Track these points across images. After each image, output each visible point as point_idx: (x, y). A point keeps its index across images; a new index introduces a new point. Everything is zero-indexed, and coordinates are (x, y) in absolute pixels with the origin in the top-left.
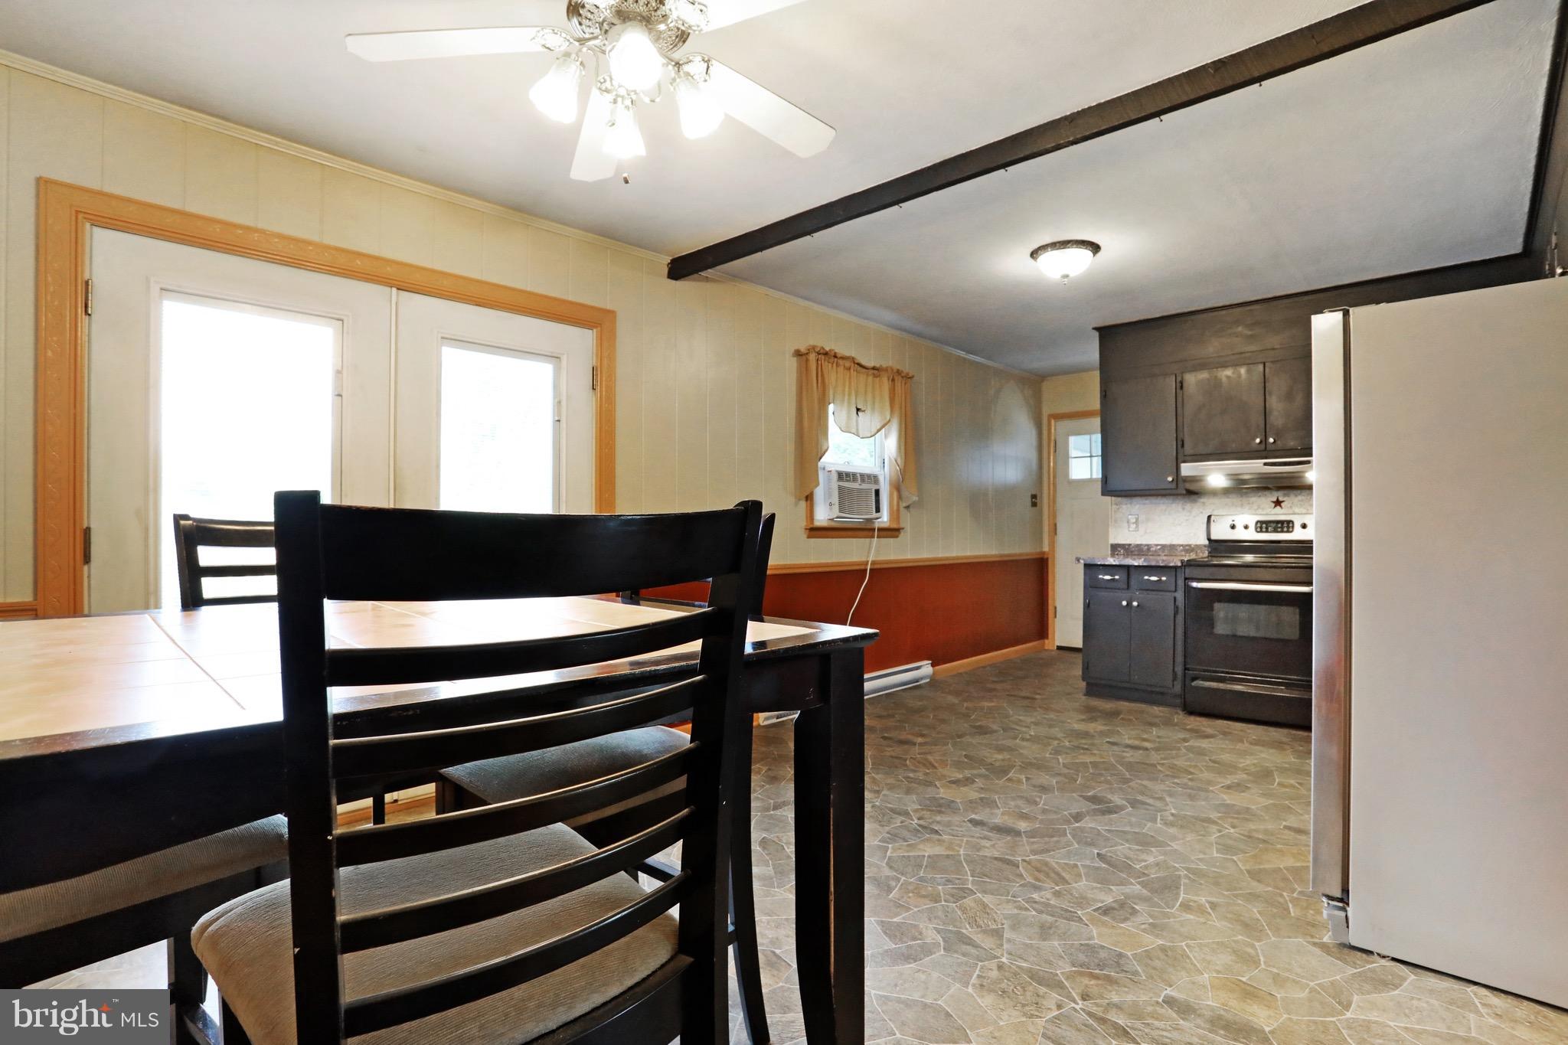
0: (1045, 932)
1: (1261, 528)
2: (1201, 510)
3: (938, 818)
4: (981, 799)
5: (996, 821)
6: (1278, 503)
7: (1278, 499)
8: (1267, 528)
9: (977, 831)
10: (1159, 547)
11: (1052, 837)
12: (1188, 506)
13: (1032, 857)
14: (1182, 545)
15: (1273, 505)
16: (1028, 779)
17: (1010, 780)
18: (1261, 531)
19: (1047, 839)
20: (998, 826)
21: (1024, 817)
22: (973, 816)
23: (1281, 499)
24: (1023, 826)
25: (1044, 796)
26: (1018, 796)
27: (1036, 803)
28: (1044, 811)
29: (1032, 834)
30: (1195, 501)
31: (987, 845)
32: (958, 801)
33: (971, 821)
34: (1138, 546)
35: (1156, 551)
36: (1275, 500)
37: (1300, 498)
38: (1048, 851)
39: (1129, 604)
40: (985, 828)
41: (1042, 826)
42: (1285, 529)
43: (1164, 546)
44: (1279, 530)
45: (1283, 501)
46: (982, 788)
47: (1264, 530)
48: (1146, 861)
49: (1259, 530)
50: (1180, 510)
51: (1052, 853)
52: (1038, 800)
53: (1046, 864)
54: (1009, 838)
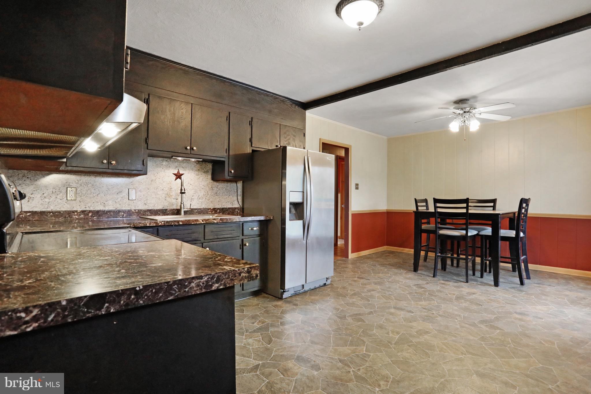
0: (389, 288)
3: (426, 314)
4: (411, 322)
5: (403, 312)
9: (409, 309)
11: (383, 307)
13: (390, 301)
16: (388, 333)
17: (398, 333)
19: (384, 306)
20: (402, 310)
21: (392, 314)
22: (412, 314)
24: (393, 310)
25: (382, 323)
26: (393, 323)
27: (386, 319)
28: (383, 316)
29: (389, 308)
31: (405, 304)
32: (421, 321)
33: (413, 313)
38: (385, 303)
40: (407, 310)
41: (385, 310)
46: (411, 328)
48: (356, 300)
51: (384, 302)
52: (385, 321)
53: (386, 299)
54: (398, 306)
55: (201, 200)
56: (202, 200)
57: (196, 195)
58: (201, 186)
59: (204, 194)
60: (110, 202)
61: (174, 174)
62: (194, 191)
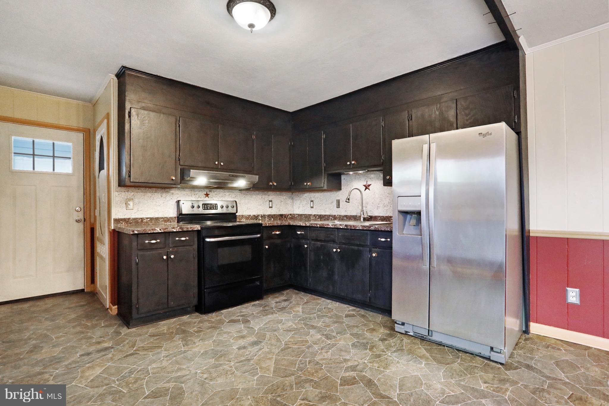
1: (205, 207)
2: (171, 197)
6: (207, 195)
7: (207, 193)
8: (207, 207)
10: (148, 219)
12: (164, 195)
14: (162, 218)
15: (205, 196)
18: (205, 209)
23: (208, 193)
30: (168, 192)
34: (134, 219)
35: (147, 222)
36: (206, 193)
37: (216, 193)
39: (168, 257)
42: (215, 208)
43: (151, 219)
44: (212, 208)
45: (209, 194)
47: (206, 208)
49: (204, 208)
50: (160, 196)
55: (385, 208)
56: (387, 208)
57: (382, 203)
58: (386, 194)
59: (389, 202)
60: (327, 210)
61: (364, 186)
62: (380, 200)
